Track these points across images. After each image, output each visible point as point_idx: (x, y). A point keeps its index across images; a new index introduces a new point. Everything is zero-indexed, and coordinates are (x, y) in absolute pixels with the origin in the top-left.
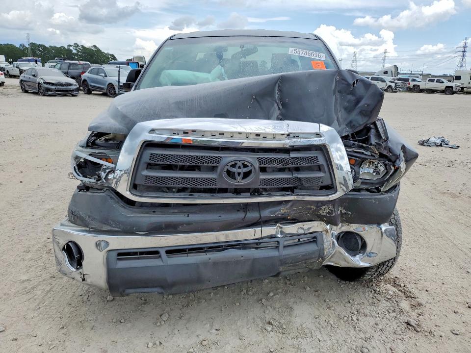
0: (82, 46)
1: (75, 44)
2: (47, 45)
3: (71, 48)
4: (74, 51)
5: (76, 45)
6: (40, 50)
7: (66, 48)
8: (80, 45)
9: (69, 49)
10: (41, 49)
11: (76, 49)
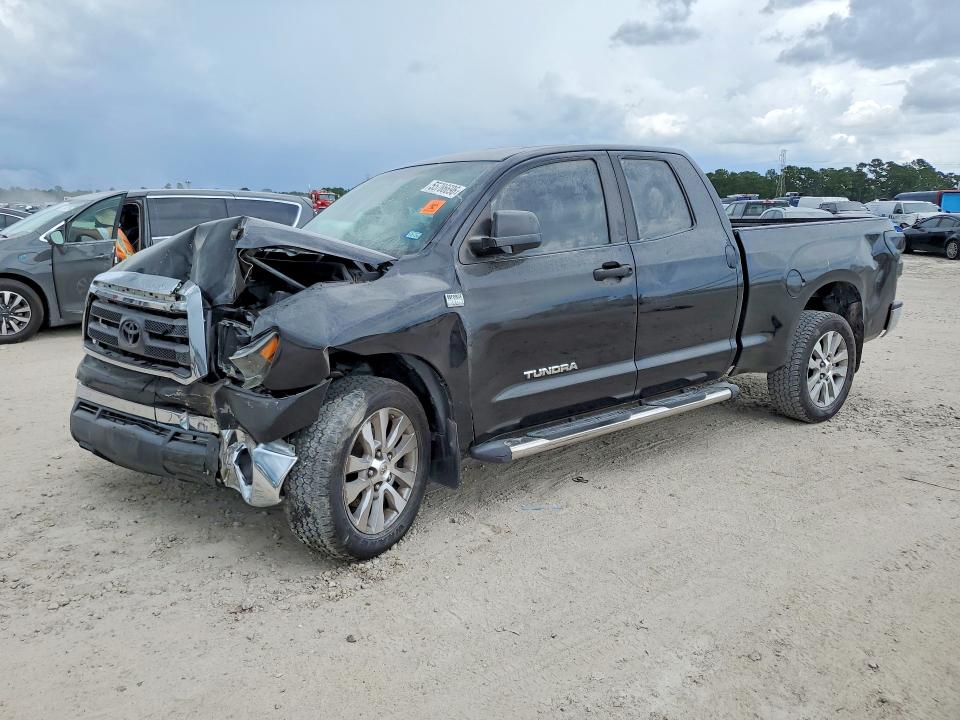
0: (890, 164)
1: (874, 160)
2: (816, 168)
3: (865, 170)
4: (871, 176)
5: (877, 163)
6: (800, 179)
7: (854, 169)
8: (884, 162)
9: (859, 171)
10: (803, 177)
11: (875, 171)
